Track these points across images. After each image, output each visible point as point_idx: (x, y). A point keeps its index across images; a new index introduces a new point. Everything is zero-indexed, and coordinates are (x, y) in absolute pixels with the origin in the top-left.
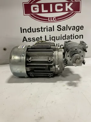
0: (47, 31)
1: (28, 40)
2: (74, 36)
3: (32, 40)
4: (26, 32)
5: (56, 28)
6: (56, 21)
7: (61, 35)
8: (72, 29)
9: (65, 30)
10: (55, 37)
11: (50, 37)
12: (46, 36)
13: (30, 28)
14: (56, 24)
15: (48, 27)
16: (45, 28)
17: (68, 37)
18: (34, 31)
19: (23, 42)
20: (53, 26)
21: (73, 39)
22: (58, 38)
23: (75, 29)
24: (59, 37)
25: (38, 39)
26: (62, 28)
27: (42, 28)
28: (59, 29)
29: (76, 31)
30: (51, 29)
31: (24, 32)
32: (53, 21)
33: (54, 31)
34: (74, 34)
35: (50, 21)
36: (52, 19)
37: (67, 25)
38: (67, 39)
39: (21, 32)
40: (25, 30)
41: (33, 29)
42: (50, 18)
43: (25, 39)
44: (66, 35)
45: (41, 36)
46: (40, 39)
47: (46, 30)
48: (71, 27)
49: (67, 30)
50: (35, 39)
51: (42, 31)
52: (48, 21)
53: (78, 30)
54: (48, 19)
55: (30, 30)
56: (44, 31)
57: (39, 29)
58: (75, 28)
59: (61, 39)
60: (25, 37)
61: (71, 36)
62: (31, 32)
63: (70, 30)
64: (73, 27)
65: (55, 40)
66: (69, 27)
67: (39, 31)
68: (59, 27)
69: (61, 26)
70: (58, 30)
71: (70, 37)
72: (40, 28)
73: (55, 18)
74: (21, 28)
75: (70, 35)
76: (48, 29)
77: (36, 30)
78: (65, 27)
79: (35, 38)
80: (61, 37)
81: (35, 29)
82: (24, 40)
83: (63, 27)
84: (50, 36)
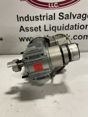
0: (47, 19)
1: (25, 30)
2: (78, 26)
3: (30, 30)
4: (23, 21)
5: (57, 16)
6: (58, 7)
7: (63, 25)
8: (78, 18)
9: (68, 18)
10: (55, 27)
11: (50, 27)
12: (45, 26)
13: (27, 16)
14: (57, 11)
15: (48, 15)
16: (45, 16)
17: (72, 27)
18: (32, 19)
19: (20, 31)
20: (54, 14)
21: (78, 29)
22: (59, 28)
23: (80, 18)
24: (61, 27)
25: (36, 28)
26: (64, 17)
27: (41, 16)
28: (61, 18)
29: (82, 20)
30: (52, 17)
31: (20, 21)
32: (55, 8)
33: (54, 19)
34: (79, 24)
35: (51, 8)
36: (53, 5)
37: (71, 13)
38: (70, 29)
39: (18, 21)
40: (22, 19)
41: (30, 17)
42: (51, 4)
43: (22, 28)
44: (69, 24)
45: (40, 26)
46: (39, 28)
47: (45, 18)
48: (76, 15)
49: (70, 18)
50: (34, 29)
51: (41, 20)
52: (48, 7)
53: (84, 19)
54: (48, 5)
55: (28, 18)
56: (43, 20)
57: (38, 17)
58: (80, 16)
59: (63, 30)
60: (22, 27)
61: (76, 25)
62: (28, 20)
63: (74, 18)
64: (78, 15)
65: (55, 30)
66: (73, 15)
67: (37, 19)
68: (61, 14)
69: (63, 14)
70: (59, 18)
71: (74, 27)
72: (39, 15)
73: (57, 4)
74: (17, 16)
75: (74, 25)
76: (48, 17)
77: (35, 19)
78: (68, 15)
79: (32, 28)
80: (63, 27)
81: (33, 17)
82: (21, 30)
83: (66, 15)
84: (50, 25)
